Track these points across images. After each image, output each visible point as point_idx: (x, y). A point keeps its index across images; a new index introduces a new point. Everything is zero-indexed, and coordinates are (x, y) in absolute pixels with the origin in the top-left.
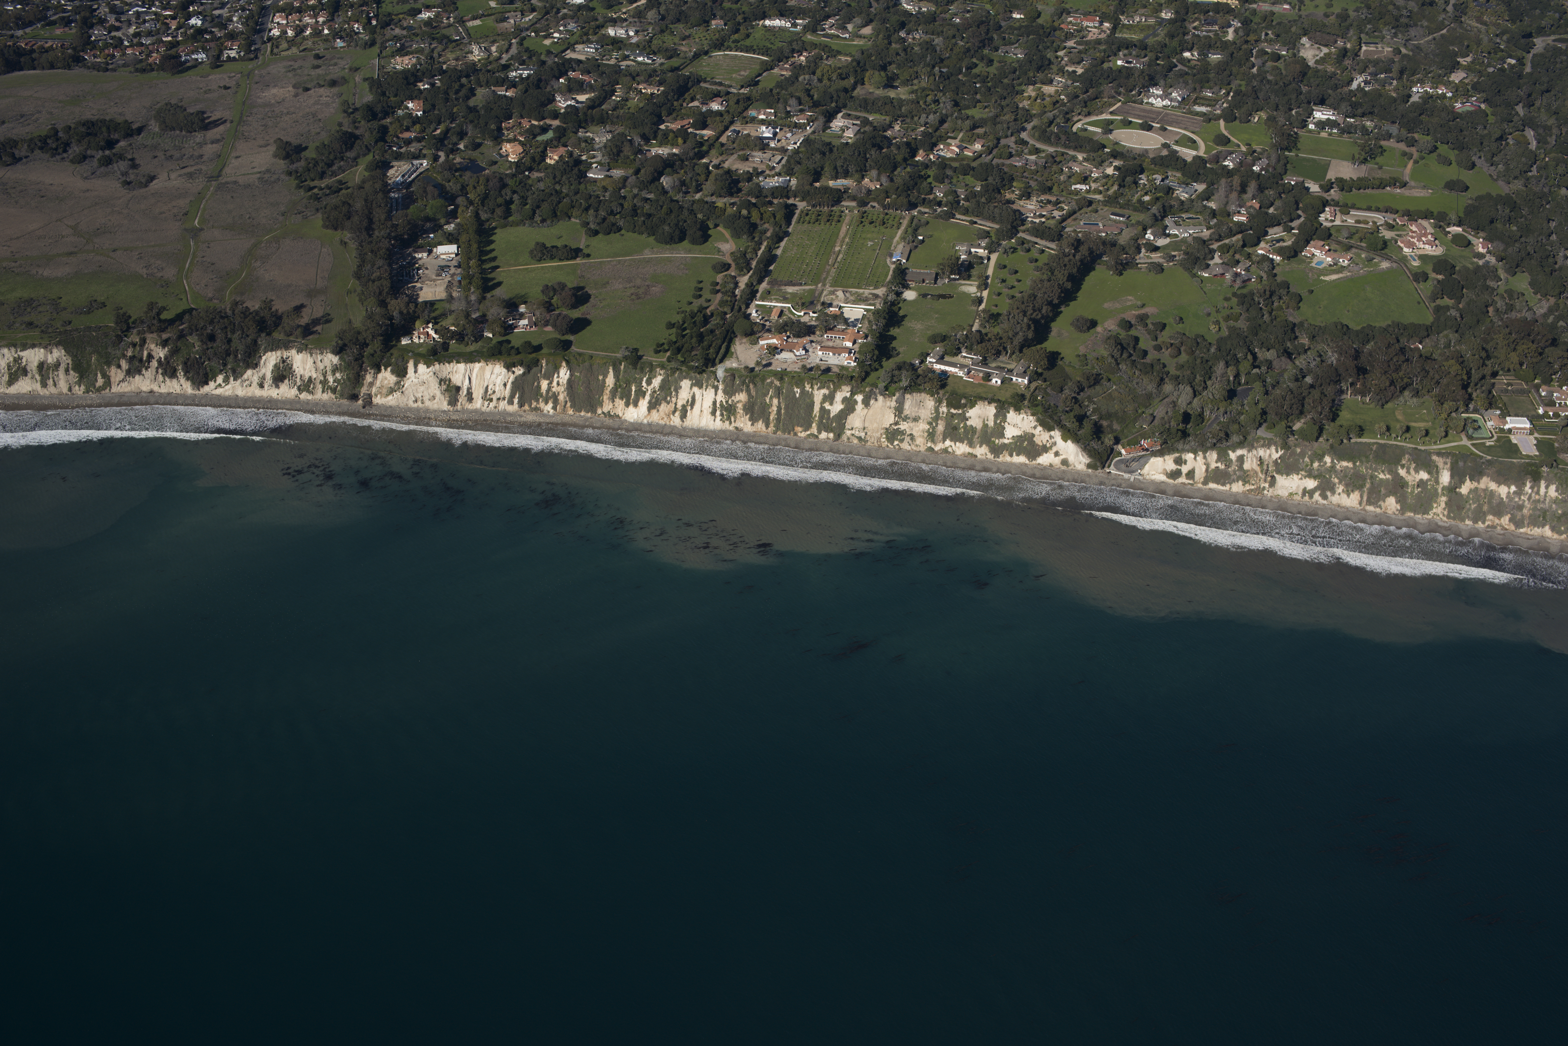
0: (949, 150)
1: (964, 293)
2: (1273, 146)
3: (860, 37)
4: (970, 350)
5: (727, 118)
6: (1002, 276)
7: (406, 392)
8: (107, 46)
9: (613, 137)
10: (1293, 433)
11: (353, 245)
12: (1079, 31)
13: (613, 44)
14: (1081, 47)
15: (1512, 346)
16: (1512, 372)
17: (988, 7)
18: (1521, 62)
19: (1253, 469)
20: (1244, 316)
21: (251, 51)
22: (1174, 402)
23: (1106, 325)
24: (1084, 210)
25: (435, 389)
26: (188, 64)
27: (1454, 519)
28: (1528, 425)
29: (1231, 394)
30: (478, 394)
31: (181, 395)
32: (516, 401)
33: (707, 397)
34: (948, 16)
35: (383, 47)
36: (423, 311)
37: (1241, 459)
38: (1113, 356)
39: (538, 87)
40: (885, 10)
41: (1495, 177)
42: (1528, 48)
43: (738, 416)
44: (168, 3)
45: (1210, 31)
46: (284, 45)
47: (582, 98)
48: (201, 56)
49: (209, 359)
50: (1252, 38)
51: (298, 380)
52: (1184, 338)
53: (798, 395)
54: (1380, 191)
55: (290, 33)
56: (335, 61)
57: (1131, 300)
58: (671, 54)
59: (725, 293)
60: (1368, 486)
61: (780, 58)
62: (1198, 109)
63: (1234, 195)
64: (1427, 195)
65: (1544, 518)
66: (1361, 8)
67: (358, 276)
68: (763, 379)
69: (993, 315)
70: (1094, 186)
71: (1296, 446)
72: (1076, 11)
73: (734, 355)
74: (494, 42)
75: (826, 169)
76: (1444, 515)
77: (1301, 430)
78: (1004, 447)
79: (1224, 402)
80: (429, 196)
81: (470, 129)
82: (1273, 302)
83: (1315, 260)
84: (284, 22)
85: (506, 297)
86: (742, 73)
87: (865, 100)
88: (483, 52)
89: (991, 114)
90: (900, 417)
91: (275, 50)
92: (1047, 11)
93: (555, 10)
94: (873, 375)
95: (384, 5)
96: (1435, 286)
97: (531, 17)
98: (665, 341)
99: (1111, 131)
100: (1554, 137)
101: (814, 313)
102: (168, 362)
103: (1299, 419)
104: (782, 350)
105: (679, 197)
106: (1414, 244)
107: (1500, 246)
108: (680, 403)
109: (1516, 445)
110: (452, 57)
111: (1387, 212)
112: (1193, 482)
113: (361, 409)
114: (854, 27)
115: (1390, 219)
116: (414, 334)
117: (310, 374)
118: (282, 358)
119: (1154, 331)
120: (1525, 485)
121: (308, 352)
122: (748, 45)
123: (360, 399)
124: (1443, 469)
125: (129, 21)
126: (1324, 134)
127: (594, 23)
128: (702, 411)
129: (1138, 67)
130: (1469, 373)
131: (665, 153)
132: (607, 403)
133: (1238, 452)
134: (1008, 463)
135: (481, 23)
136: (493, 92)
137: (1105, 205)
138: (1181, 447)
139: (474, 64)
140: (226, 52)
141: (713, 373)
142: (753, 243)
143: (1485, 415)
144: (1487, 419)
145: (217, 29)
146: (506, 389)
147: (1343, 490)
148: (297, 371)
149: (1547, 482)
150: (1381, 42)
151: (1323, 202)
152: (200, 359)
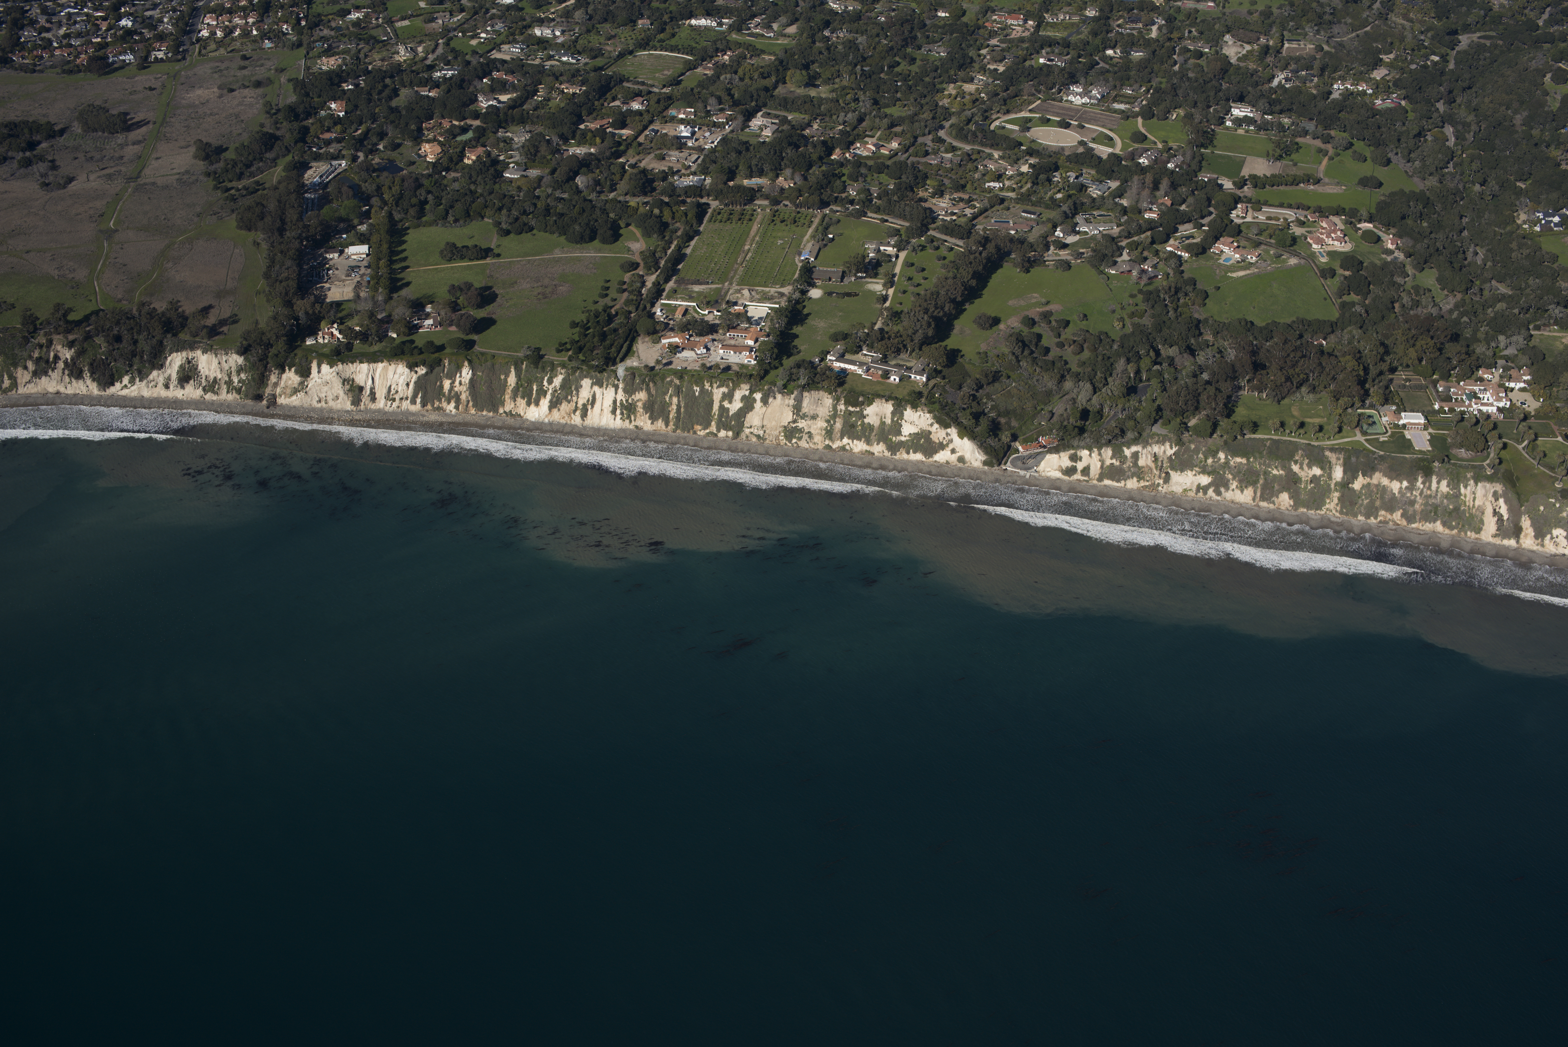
0: (865, 149)
1: (870, 291)
2: (1190, 142)
3: (785, 36)
4: (871, 348)
5: (647, 117)
6: (909, 274)
7: (310, 392)
8: (36, 47)
9: (531, 137)
10: (1187, 429)
11: (264, 246)
12: (1003, 29)
13: (538, 44)
14: (1004, 45)
15: (1412, 342)
16: (1411, 368)
17: (914, 5)
18: (1444, 58)
19: (1147, 466)
20: (1149, 312)
21: (179, 51)
22: (1074, 399)
23: (1009, 322)
24: (997, 207)
25: (338, 389)
26: (116, 66)
27: (1347, 514)
28: (1422, 421)
29: (1131, 390)
30: (381, 393)
31: (87, 396)
32: (419, 400)
33: (607, 396)
34: (873, 15)
35: (310, 48)
36: (329, 312)
37: (1136, 455)
38: (1014, 354)
39: (461, 87)
40: (811, 8)
41: (1410, 174)
42: (1453, 45)
43: (638, 415)
44: (101, 4)
45: (1134, 29)
46: (213, 46)
47: (504, 98)
48: (129, 58)
49: (115, 361)
50: (1175, 35)
51: (203, 380)
52: (1087, 335)
53: (697, 394)
54: (1294, 188)
55: (219, 34)
56: (262, 62)
57: (1036, 297)
58: (596, 53)
59: (631, 292)
60: (1261, 481)
61: (704, 57)
62: (1117, 106)
63: (1146, 193)
64: (1340, 191)
65: (1435, 513)
66: (1284, 5)
67: (267, 276)
68: (663, 378)
69: (897, 313)
70: (1007, 183)
71: (1190, 442)
72: (1001, 10)
73: (636, 354)
74: (420, 42)
75: (740, 168)
76: (1336, 511)
77: (1195, 427)
78: (901, 444)
79: (1123, 399)
80: (344, 196)
81: (390, 130)
82: (1179, 299)
83: (1223, 257)
84: (215, 23)
85: (413, 297)
86: (666, 72)
87: (785, 99)
88: (409, 52)
89: (909, 113)
90: (798, 415)
91: (203, 52)
92: (972, 9)
93: (483, 10)
94: (773, 373)
95: (314, 6)
96: (1342, 283)
97: (459, 17)
98: (567, 340)
99: (1028, 129)
100: (1472, 134)
101: (718, 311)
102: (75, 363)
103: (1194, 415)
104: (683, 349)
105: (593, 196)
106: (1323, 241)
107: (1409, 242)
108: (581, 402)
109: (1410, 440)
110: (378, 57)
111: (1299, 209)
112: (1088, 479)
113: (264, 409)
114: (779, 27)
115: (1301, 216)
116: (318, 334)
117: (215, 375)
118: (187, 358)
119: (1057, 328)
120: (1417, 480)
121: (213, 352)
122: (673, 44)
123: (265, 400)
124: (1336, 465)
125: (60, 22)
126: (1241, 132)
127: (521, 23)
128: (602, 410)
129: (1060, 64)
130: (1366, 369)
131: (582, 152)
132: (509, 402)
133: (1133, 449)
134: (904, 460)
135: (409, 24)
136: (416, 92)
137: (1017, 203)
138: (1077, 444)
139: (399, 64)
140: (154, 53)
141: (613, 372)
142: (663, 242)
143: (1380, 411)
144: (1382, 415)
145: (147, 30)
146: (408, 389)
147: (1237, 486)
148: (202, 372)
149: (1438, 477)
150: (1303, 39)
151: (1235, 198)
152: (106, 360)
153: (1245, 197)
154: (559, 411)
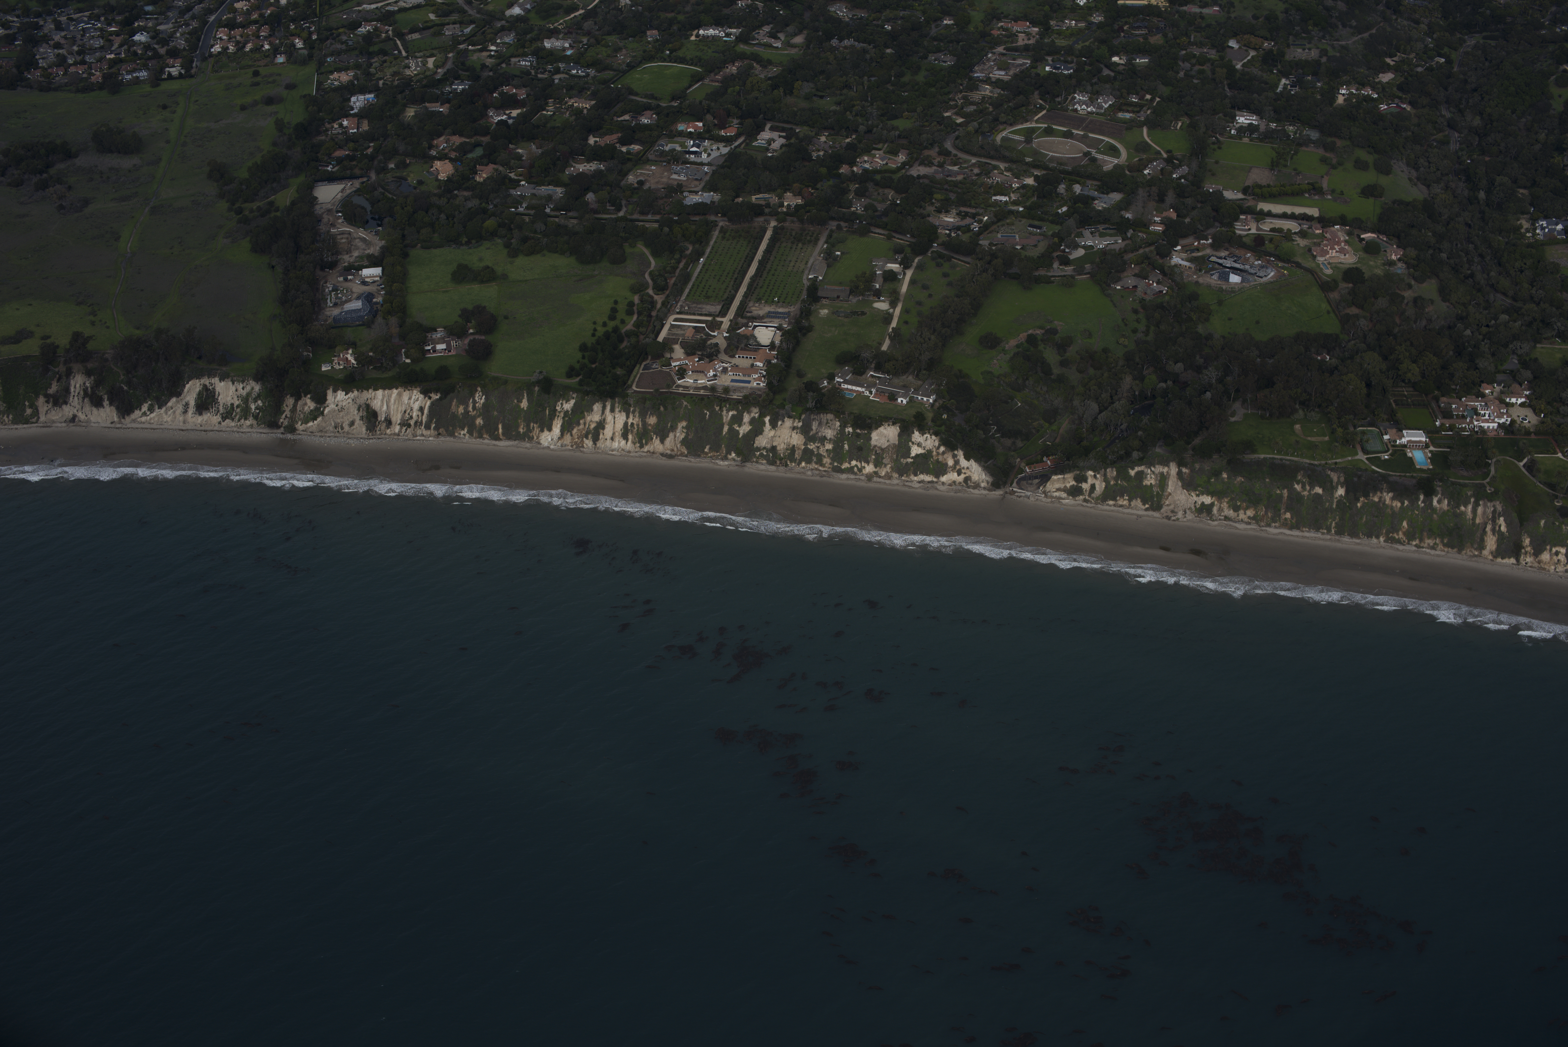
0: (873, 162)
1: (876, 310)
3: (792, 46)
4: (878, 368)
5: (655, 132)
6: (915, 292)
7: (326, 418)
9: (543, 152)
10: (1191, 449)
11: (279, 270)
12: (1008, 36)
13: (547, 57)
17: (919, 13)
18: (1449, 60)
19: (1151, 486)
21: (192, 68)
23: (1012, 341)
24: (1003, 221)
25: (354, 414)
26: (128, 83)
30: (396, 419)
32: (433, 426)
33: (618, 420)
34: (879, 23)
35: (322, 63)
39: (471, 101)
41: (1415, 181)
42: (1458, 46)
43: (649, 438)
44: (114, 19)
45: (1139, 35)
46: (225, 62)
47: (515, 113)
48: (143, 74)
49: (133, 391)
50: (1181, 41)
51: (221, 408)
52: (1091, 353)
53: (707, 417)
55: (231, 49)
56: (274, 77)
58: (605, 66)
59: (641, 314)
60: (1264, 501)
61: (712, 68)
62: (1123, 115)
63: (1151, 205)
66: (1289, 9)
67: (282, 301)
68: (673, 402)
69: (902, 334)
70: (1014, 197)
72: (1006, 17)
74: (430, 56)
75: (748, 183)
78: (909, 465)
81: (401, 148)
84: (227, 38)
86: (673, 85)
87: (792, 112)
88: (420, 66)
89: (916, 125)
90: (807, 437)
91: (215, 68)
92: (978, 16)
93: (493, 22)
94: (781, 396)
96: (1344, 295)
97: (469, 29)
98: (577, 365)
99: (1033, 140)
101: (727, 333)
102: (94, 391)
103: (1197, 435)
104: (693, 372)
105: (602, 215)
106: (1327, 253)
107: (1412, 252)
108: (593, 426)
109: (1411, 458)
110: (389, 72)
111: (1303, 219)
112: (1093, 499)
113: (281, 436)
114: (786, 36)
115: (1305, 227)
116: (334, 360)
117: (233, 402)
118: (205, 386)
119: (1062, 346)
120: (1418, 499)
121: (230, 379)
122: (681, 56)
123: (281, 426)
124: (1337, 484)
125: (74, 38)
126: (1246, 140)
127: (530, 35)
128: (614, 434)
129: (1066, 72)
130: (1368, 385)
131: (592, 169)
132: (522, 426)
133: (1137, 469)
134: (912, 481)
135: (419, 36)
136: (426, 108)
137: (1023, 217)
138: (1081, 464)
139: (410, 79)
140: (167, 69)
141: (624, 396)
142: (673, 261)
143: (1381, 428)
144: (1383, 433)
145: (160, 46)
146: (423, 414)
147: (1240, 506)
148: (219, 399)
149: (1439, 496)
150: (1309, 43)
151: (1240, 209)
152: (125, 388)
153: (1249, 207)
154: (571, 435)
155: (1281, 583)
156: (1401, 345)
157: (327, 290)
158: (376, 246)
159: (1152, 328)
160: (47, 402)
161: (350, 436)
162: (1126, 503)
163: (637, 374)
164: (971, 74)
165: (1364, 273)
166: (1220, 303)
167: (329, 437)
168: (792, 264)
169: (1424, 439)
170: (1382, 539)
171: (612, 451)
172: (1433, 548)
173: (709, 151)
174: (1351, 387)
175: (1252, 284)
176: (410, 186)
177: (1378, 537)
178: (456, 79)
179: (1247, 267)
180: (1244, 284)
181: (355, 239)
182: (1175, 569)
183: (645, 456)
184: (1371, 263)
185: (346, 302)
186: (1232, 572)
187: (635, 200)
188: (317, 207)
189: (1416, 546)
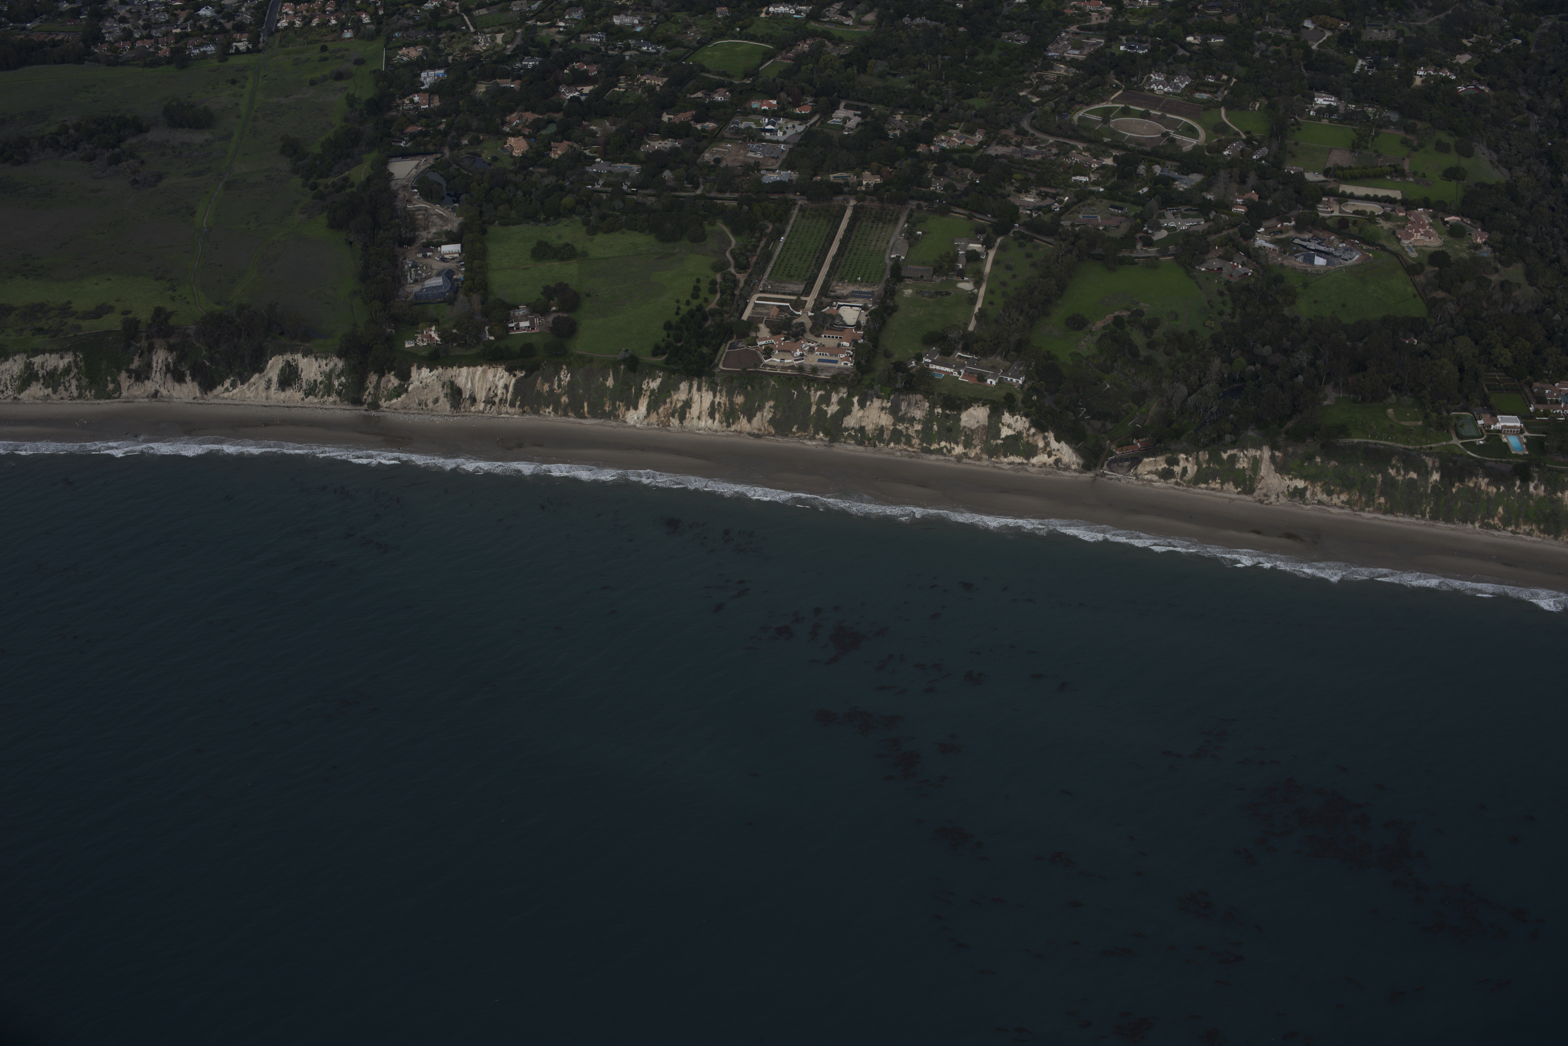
0: (950, 141)
1: (960, 290)
3: (864, 23)
4: (965, 349)
5: (729, 110)
6: (999, 272)
7: (411, 395)
9: (617, 129)
10: (1284, 432)
11: (357, 245)
12: (1081, 15)
13: (617, 33)
14: (1083, 32)
18: (1526, 41)
21: (258, 43)
22: (1168, 401)
23: (1099, 323)
24: (1085, 201)
25: (438, 392)
26: (196, 58)
30: (480, 397)
32: (518, 403)
33: (705, 399)
34: (951, 2)
35: (390, 38)
39: (542, 78)
41: (1496, 164)
42: (1534, 27)
43: (736, 418)
45: (1213, 14)
46: (292, 37)
47: (587, 89)
48: (210, 49)
49: (216, 365)
50: (1256, 21)
51: (304, 384)
53: (794, 396)
55: (298, 24)
56: (342, 53)
58: (675, 43)
59: (724, 292)
60: (1357, 485)
61: (784, 45)
62: (1200, 96)
63: (1232, 186)
67: (362, 278)
68: (761, 381)
69: (988, 315)
70: (1093, 177)
71: (1287, 445)
74: (499, 32)
75: (826, 162)
77: (1292, 430)
78: (999, 447)
79: (1218, 401)
81: (475, 123)
82: (1269, 297)
84: (293, 12)
86: (745, 62)
87: (866, 90)
88: (489, 42)
89: (992, 104)
90: (896, 418)
91: (283, 42)
94: (869, 376)
96: (1429, 279)
97: (536, 6)
98: (662, 343)
99: (1111, 120)
101: (812, 312)
102: (176, 367)
103: (1290, 418)
104: (779, 351)
105: (680, 192)
106: (1412, 236)
107: (1498, 236)
108: (679, 405)
109: (1506, 444)
110: (457, 48)
111: (1386, 202)
112: (1185, 482)
113: (365, 413)
114: (857, 14)
115: (1388, 209)
116: (417, 337)
117: (316, 378)
118: (288, 362)
119: (1149, 328)
120: (1514, 485)
121: (313, 355)
122: (752, 33)
123: (365, 403)
124: (1432, 470)
125: (139, 12)
126: (1325, 121)
127: (599, 11)
128: (701, 413)
129: (1141, 52)
130: (1461, 370)
131: (668, 146)
132: (608, 405)
133: (1229, 452)
134: (1002, 463)
135: (487, 12)
136: (498, 84)
137: (1104, 198)
138: (1173, 447)
139: (479, 55)
140: (235, 44)
141: (711, 375)
142: (754, 240)
143: (1475, 413)
144: (1477, 418)
145: (226, 20)
146: (507, 392)
147: (1333, 490)
148: (302, 375)
149: (1536, 482)
150: (1385, 24)
151: (1321, 192)
152: (208, 364)
153: (1331, 189)
154: (658, 414)
155: (1379, 569)
156: (1493, 329)
157: (406, 267)
158: (454, 223)
159: (1238, 310)
160: (130, 377)
161: (434, 413)
162: (1218, 486)
163: (723, 352)
164: (1045, 53)
165: (1450, 257)
166: (1306, 285)
167: (413, 414)
168: (873, 243)
169: (1518, 424)
170: (1477, 525)
171: (699, 430)
172: (1529, 534)
173: (785, 129)
174: (1445, 371)
175: (1338, 266)
176: (484, 162)
177: (1473, 523)
178: (526, 55)
179: (1332, 250)
180: (1329, 267)
181: (432, 215)
182: (1272, 553)
183: (732, 436)
184: (1457, 246)
185: (427, 278)
186: (1327, 556)
187: (712, 178)
188: (393, 183)
189: (1512, 532)
